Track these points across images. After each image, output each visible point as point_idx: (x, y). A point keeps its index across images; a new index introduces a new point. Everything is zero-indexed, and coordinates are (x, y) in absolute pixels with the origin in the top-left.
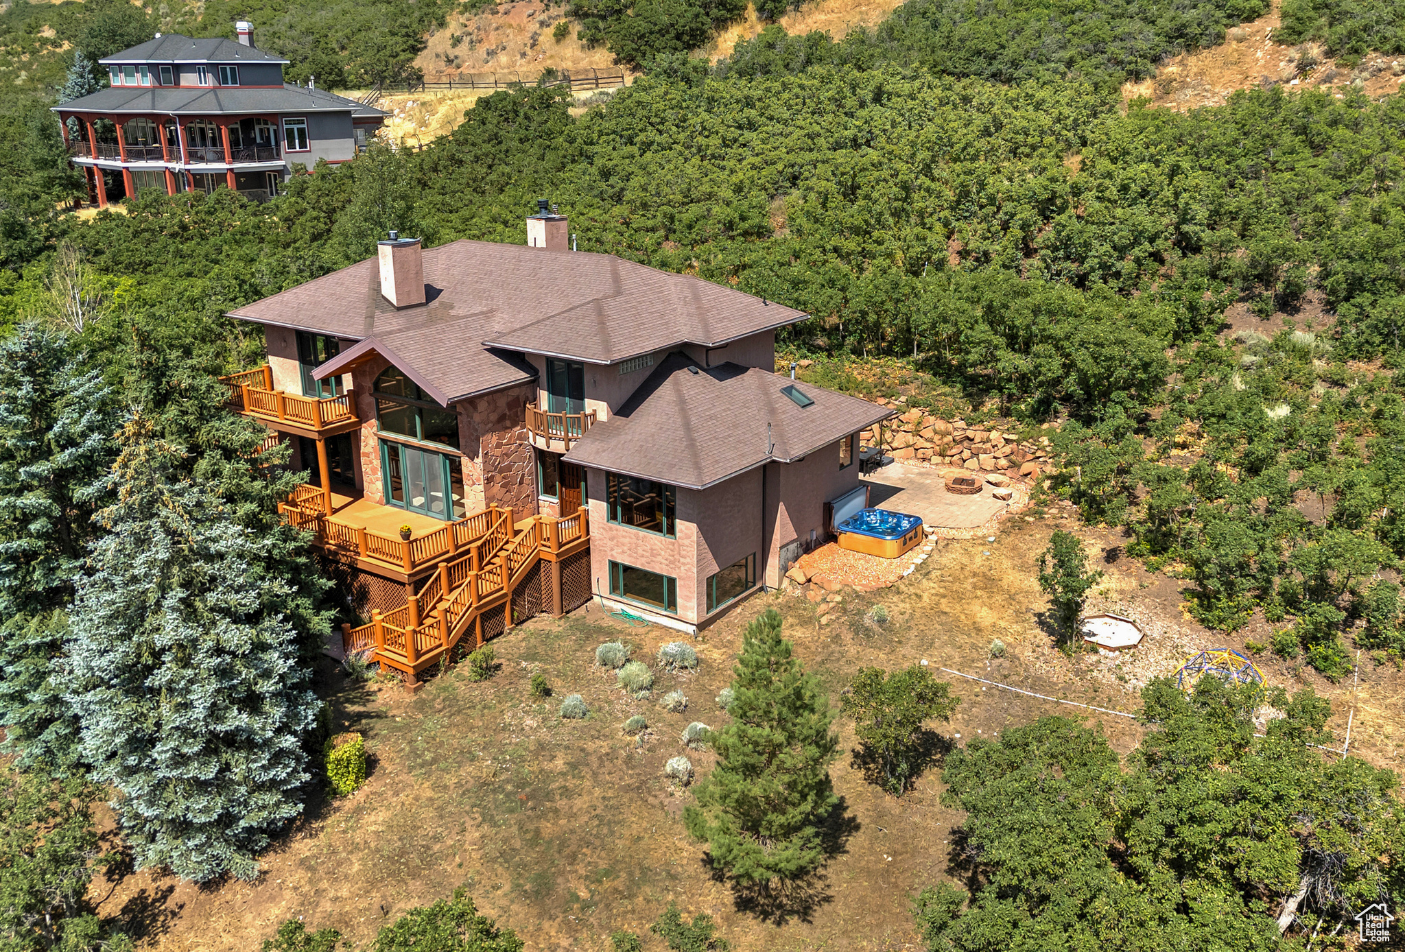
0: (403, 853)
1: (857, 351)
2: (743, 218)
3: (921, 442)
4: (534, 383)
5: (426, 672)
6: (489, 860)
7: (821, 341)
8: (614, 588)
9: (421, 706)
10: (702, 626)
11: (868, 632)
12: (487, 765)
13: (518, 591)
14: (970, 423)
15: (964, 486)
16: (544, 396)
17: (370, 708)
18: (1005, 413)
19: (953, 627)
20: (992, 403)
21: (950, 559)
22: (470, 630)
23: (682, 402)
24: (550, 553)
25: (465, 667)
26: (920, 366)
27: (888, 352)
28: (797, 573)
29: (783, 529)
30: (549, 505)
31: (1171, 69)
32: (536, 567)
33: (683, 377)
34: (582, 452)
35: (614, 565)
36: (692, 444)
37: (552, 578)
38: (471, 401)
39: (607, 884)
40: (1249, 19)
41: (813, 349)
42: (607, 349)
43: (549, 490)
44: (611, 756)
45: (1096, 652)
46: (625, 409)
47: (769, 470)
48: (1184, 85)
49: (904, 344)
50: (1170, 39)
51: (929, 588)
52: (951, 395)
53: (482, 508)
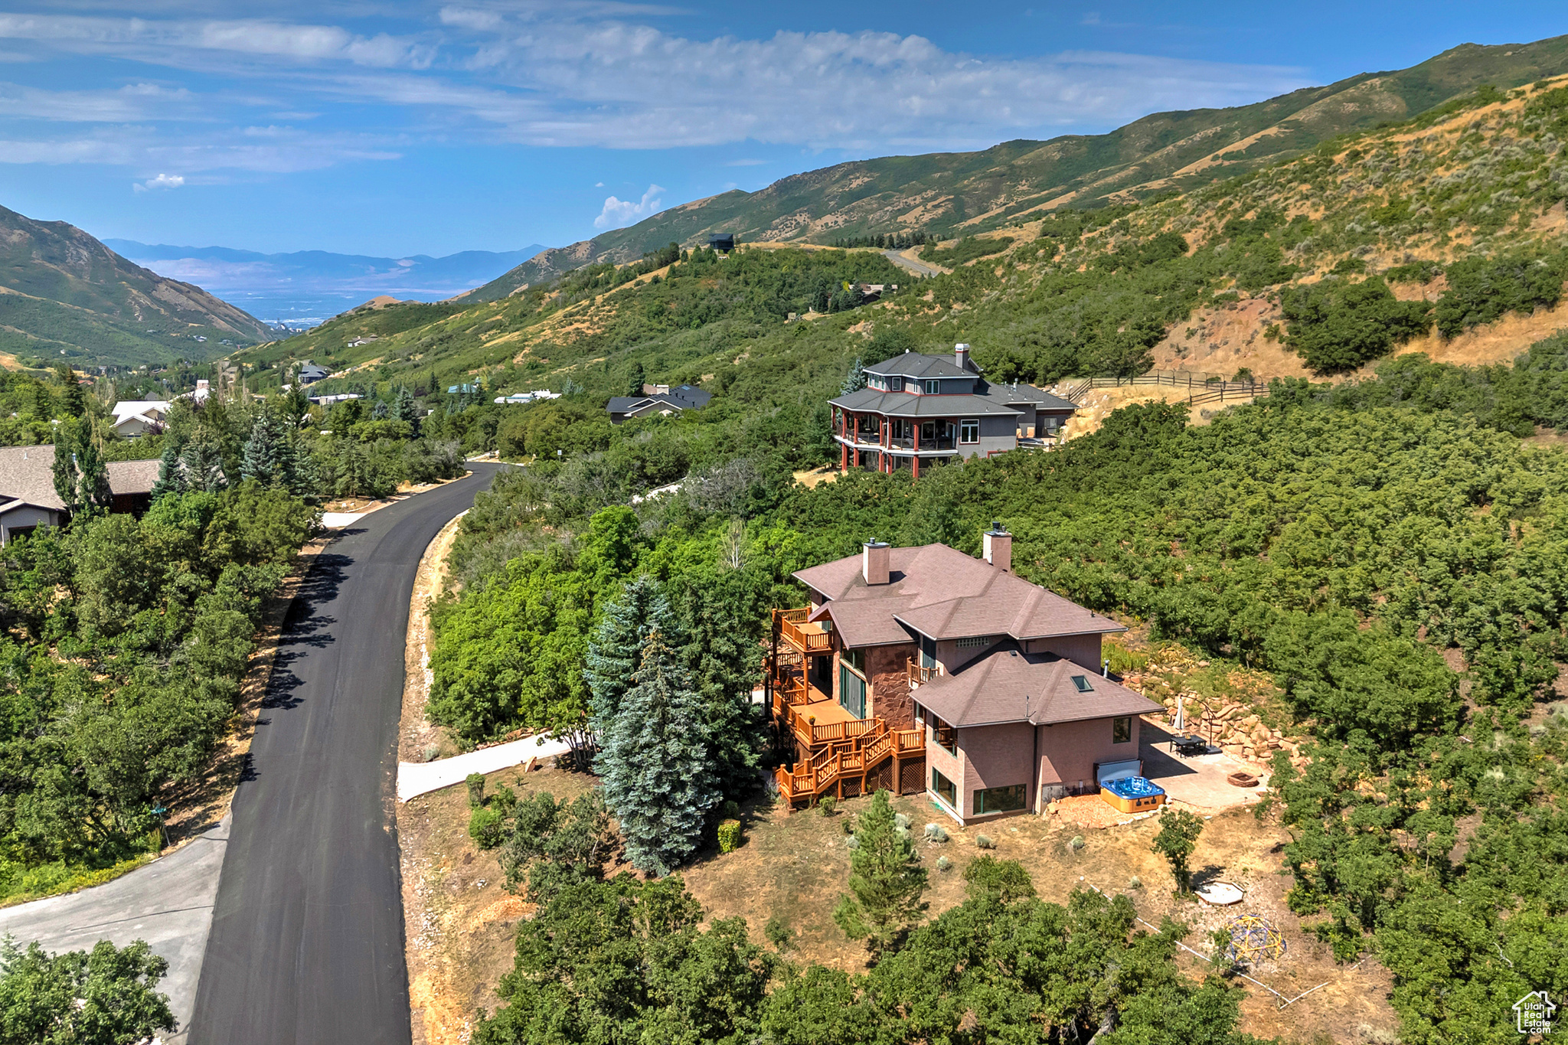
0: (732, 887)
4: (916, 644)
5: (800, 804)
6: (766, 904)
8: (934, 785)
10: (967, 822)
11: (1064, 851)
12: (795, 857)
13: (871, 773)
14: (1286, 733)
16: (921, 653)
17: (765, 816)
19: (1124, 863)
20: (1307, 723)
23: (987, 672)
24: (895, 752)
25: (822, 808)
28: (1053, 805)
29: (1050, 774)
34: (919, 692)
35: (934, 770)
36: (974, 697)
37: (894, 771)
38: (869, 649)
39: (813, 932)
42: (942, 630)
45: (1197, 902)
46: (956, 671)
52: (1284, 710)
53: (871, 717)
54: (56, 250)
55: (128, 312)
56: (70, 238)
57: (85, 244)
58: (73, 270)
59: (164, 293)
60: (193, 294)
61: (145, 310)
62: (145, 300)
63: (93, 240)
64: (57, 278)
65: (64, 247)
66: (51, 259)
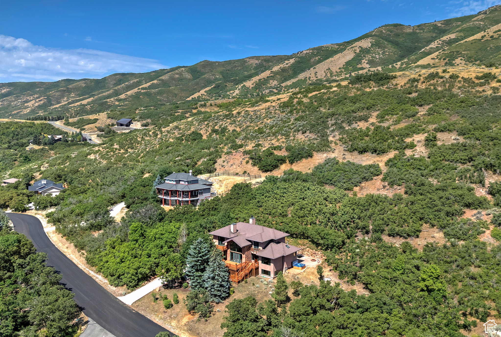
1: (300, 238)
2: (283, 213)
3: (308, 253)
4: (252, 245)
5: (239, 282)
7: (295, 236)
8: (262, 273)
9: (238, 286)
10: (274, 278)
11: (296, 279)
12: (248, 292)
13: (250, 273)
14: (316, 251)
15: (314, 260)
16: (253, 246)
18: (321, 249)
19: (307, 279)
20: (320, 248)
21: (308, 270)
22: (244, 278)
23: (272, 247)
24: (254, 268)
25: (244, 282)
26: (310, 241)
27: (305, 238)
28: (287, 271)
29: (285, 266)
30: (253, 261)
31: (363, 184)
32: (252, 270)
33: (272, 243)
34: (258, 254)
35: (262, 270)
36: (273, 253)
37: (254, 271)
38: (244, 247)
40: (377, 176)
41: (293, 237)
42: (262, 240)
43: (253, 259)
44: (262, 292)
46: (264, 248)
47: (283, 257)
48: (365, 188)
49: (308, 238)
50: (363, 179)
51: (305, 274)
52: (314, 246)
53: (244, 261)
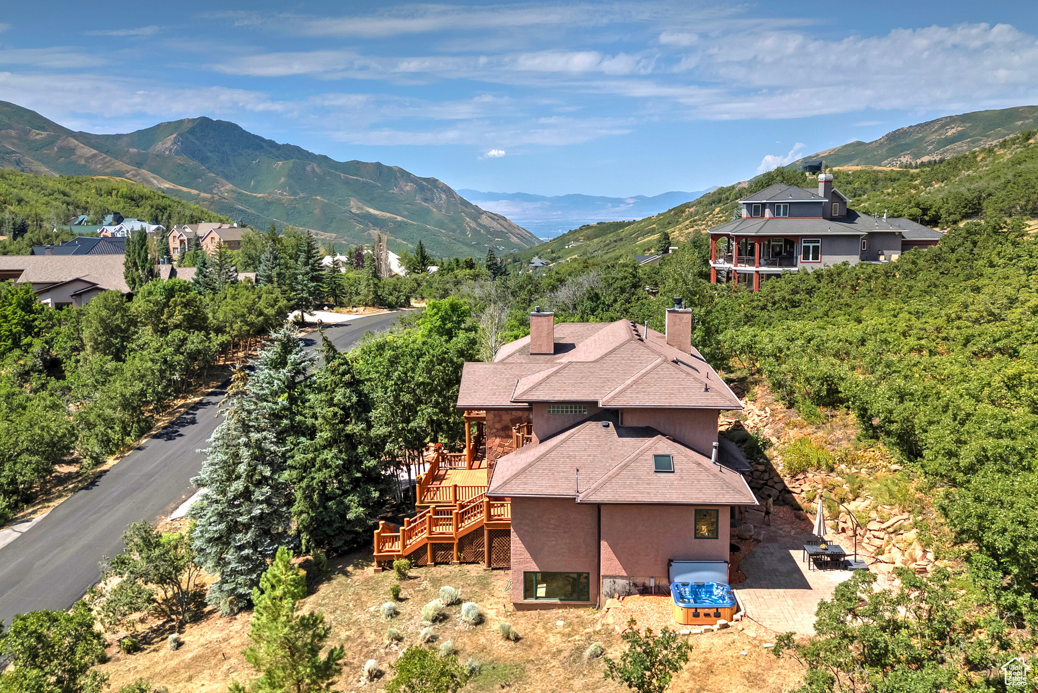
10: (519, 607)
11: (578, 658)
13: (466, 541)
17: (355, 571)
28: (611, 602)
29: (607, 562)
46: (547, 438)
54: (429, 195)
55: (463, 232)
56: (437, 187)
57: (444, 191)
58: (437, 207)
59: (484, 220)
60: (501, 221)
61: (474, 230)
62: (473, 225)
63: (449, 188)
64: (428, 212)
65: (433, 193)
66: (426, 200)
